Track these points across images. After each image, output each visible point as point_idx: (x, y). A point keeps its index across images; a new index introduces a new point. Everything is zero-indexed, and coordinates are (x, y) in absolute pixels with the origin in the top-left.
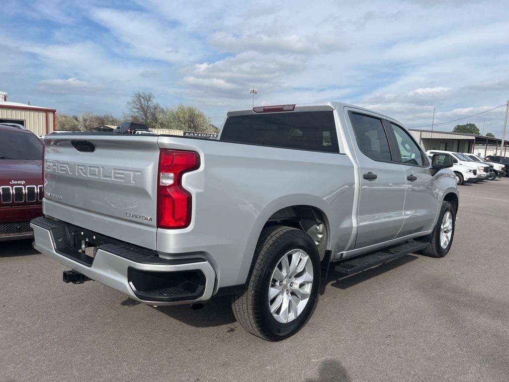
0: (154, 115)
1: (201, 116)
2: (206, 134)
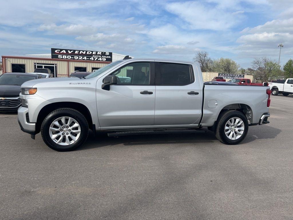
0: (207, 64)
1: (233, 63)
2: (233, 75)
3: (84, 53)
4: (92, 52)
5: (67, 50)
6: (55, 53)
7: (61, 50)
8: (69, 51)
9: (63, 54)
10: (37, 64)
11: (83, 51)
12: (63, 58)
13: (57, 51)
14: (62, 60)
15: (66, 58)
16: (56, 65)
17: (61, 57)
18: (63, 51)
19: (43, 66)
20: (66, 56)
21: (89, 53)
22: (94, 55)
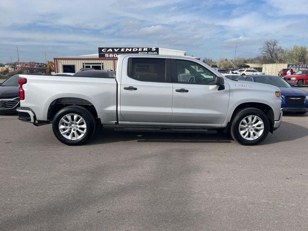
3: (130, 50)
4: (138, 49)
5: (113, 49)
6: (102, 52)
7: (108, 49)
8: (115, 49)
9: (110, 52)
10: (86, 64)
11: (129, 48)
12: (110, 56)
13: (104, 50)
14: (109, 59)
15: (112, 56)
16: (102, 64)
17: (108, 56)
18: (110, 49)
19: (91, 65)
20: (112, 55)
21: (135, 50)
22: (140, 52)
